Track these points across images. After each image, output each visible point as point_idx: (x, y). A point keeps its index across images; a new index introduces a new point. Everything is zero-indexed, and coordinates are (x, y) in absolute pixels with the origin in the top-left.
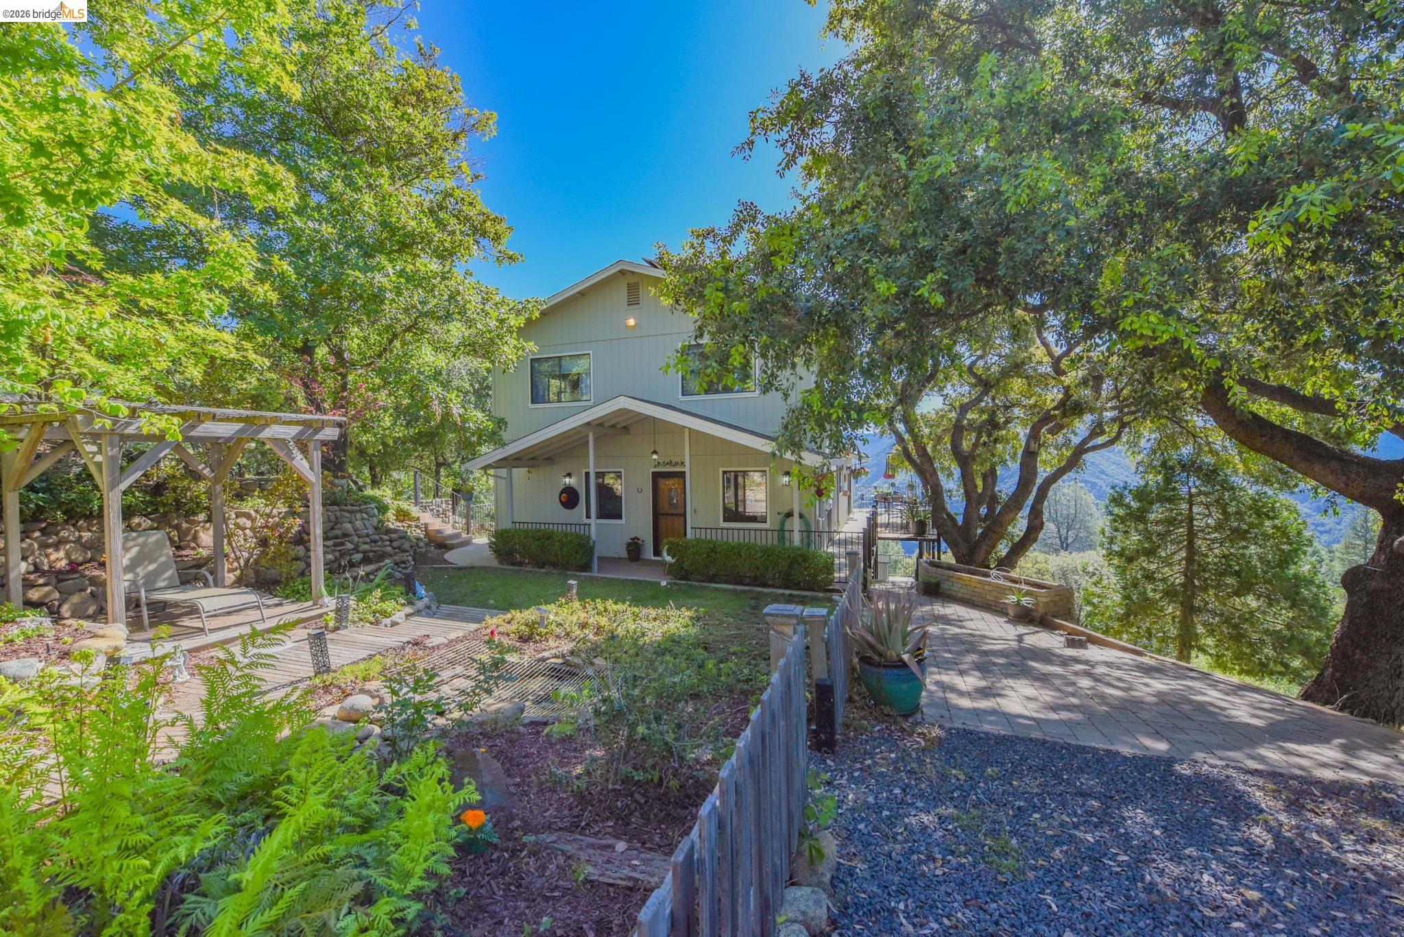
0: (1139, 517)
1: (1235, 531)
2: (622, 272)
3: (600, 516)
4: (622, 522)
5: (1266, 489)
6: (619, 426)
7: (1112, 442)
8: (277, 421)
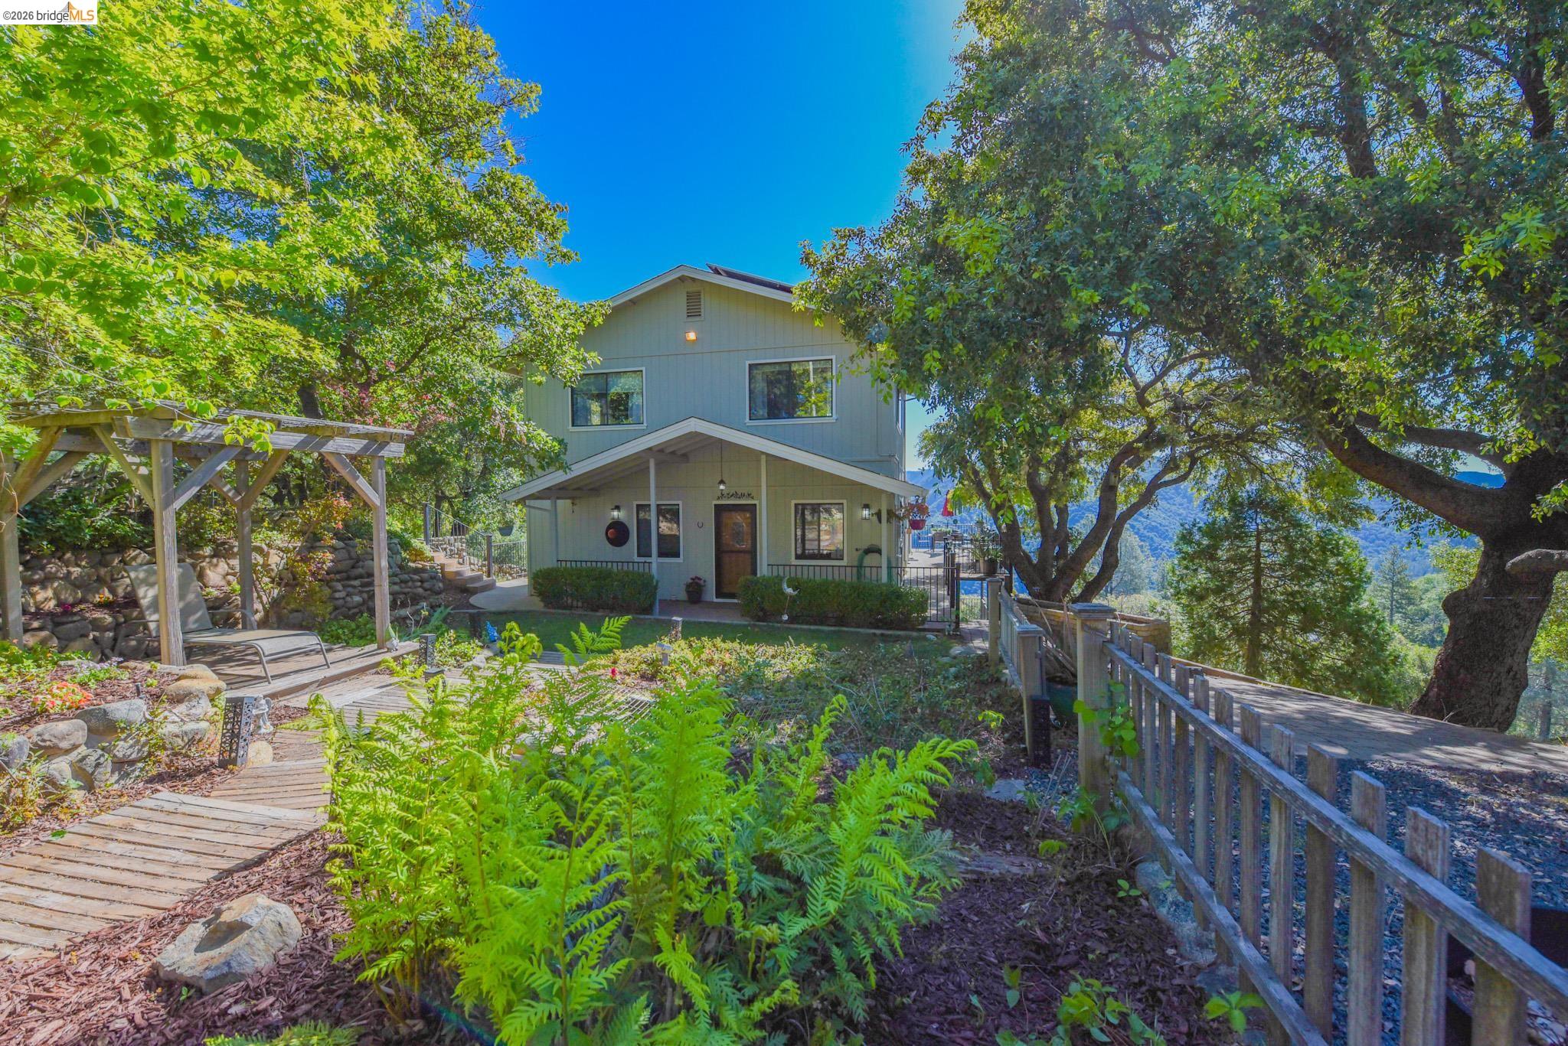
0: (1209, 554)
1: (1301, 568)
2: (682, 279)
3: (661, 554)
4: (680, 560)
5: (1331, 526)
6: (679, 453)
7: (1184, 478)
8: (343, 433)
